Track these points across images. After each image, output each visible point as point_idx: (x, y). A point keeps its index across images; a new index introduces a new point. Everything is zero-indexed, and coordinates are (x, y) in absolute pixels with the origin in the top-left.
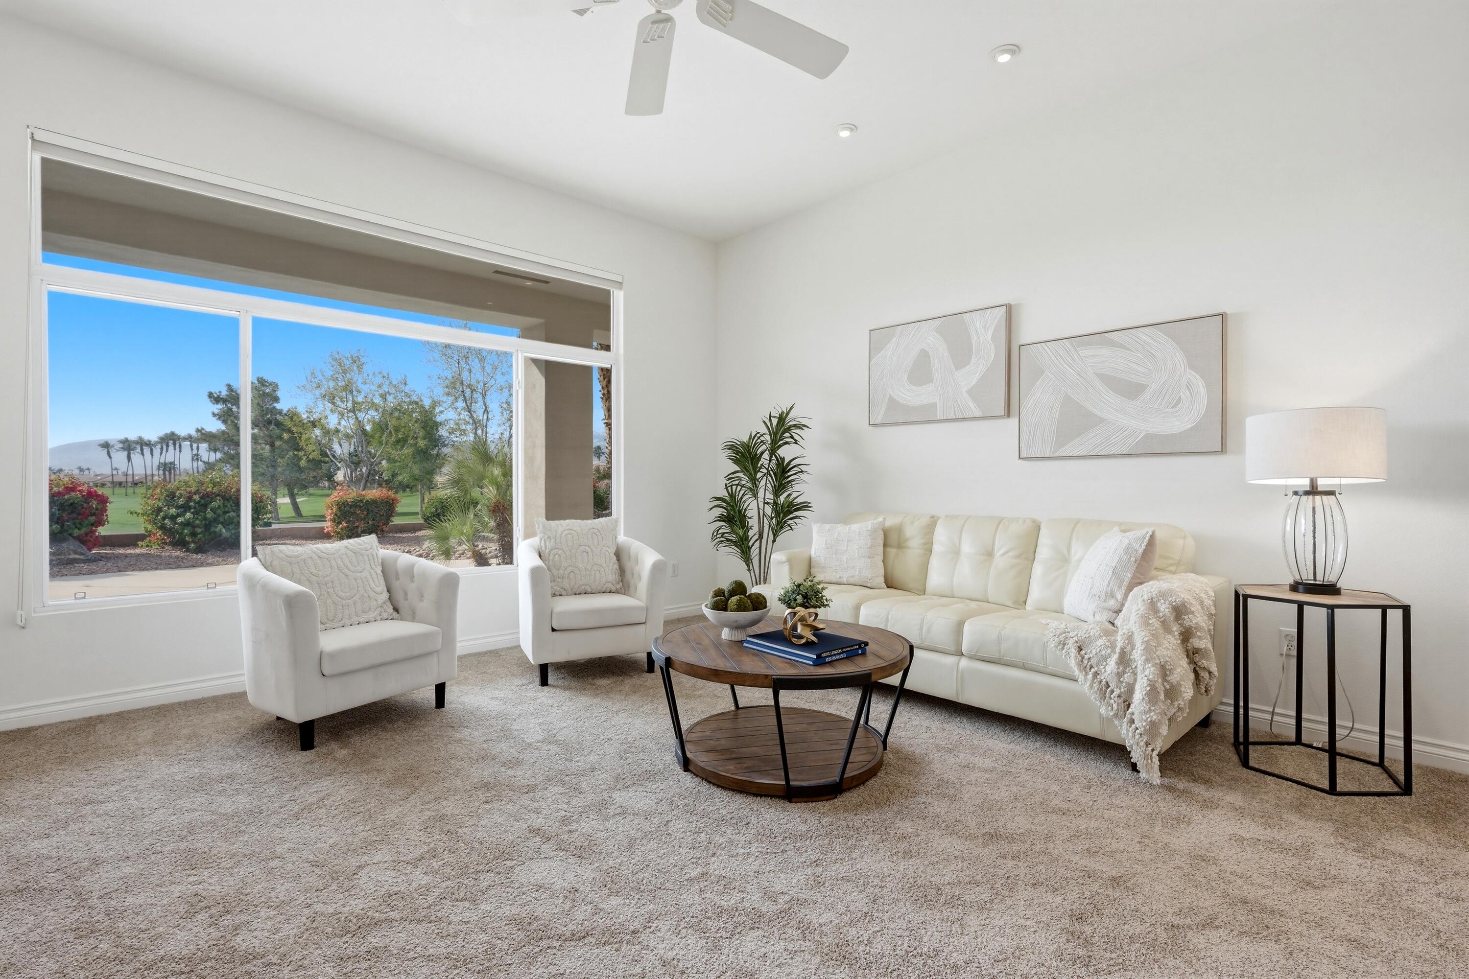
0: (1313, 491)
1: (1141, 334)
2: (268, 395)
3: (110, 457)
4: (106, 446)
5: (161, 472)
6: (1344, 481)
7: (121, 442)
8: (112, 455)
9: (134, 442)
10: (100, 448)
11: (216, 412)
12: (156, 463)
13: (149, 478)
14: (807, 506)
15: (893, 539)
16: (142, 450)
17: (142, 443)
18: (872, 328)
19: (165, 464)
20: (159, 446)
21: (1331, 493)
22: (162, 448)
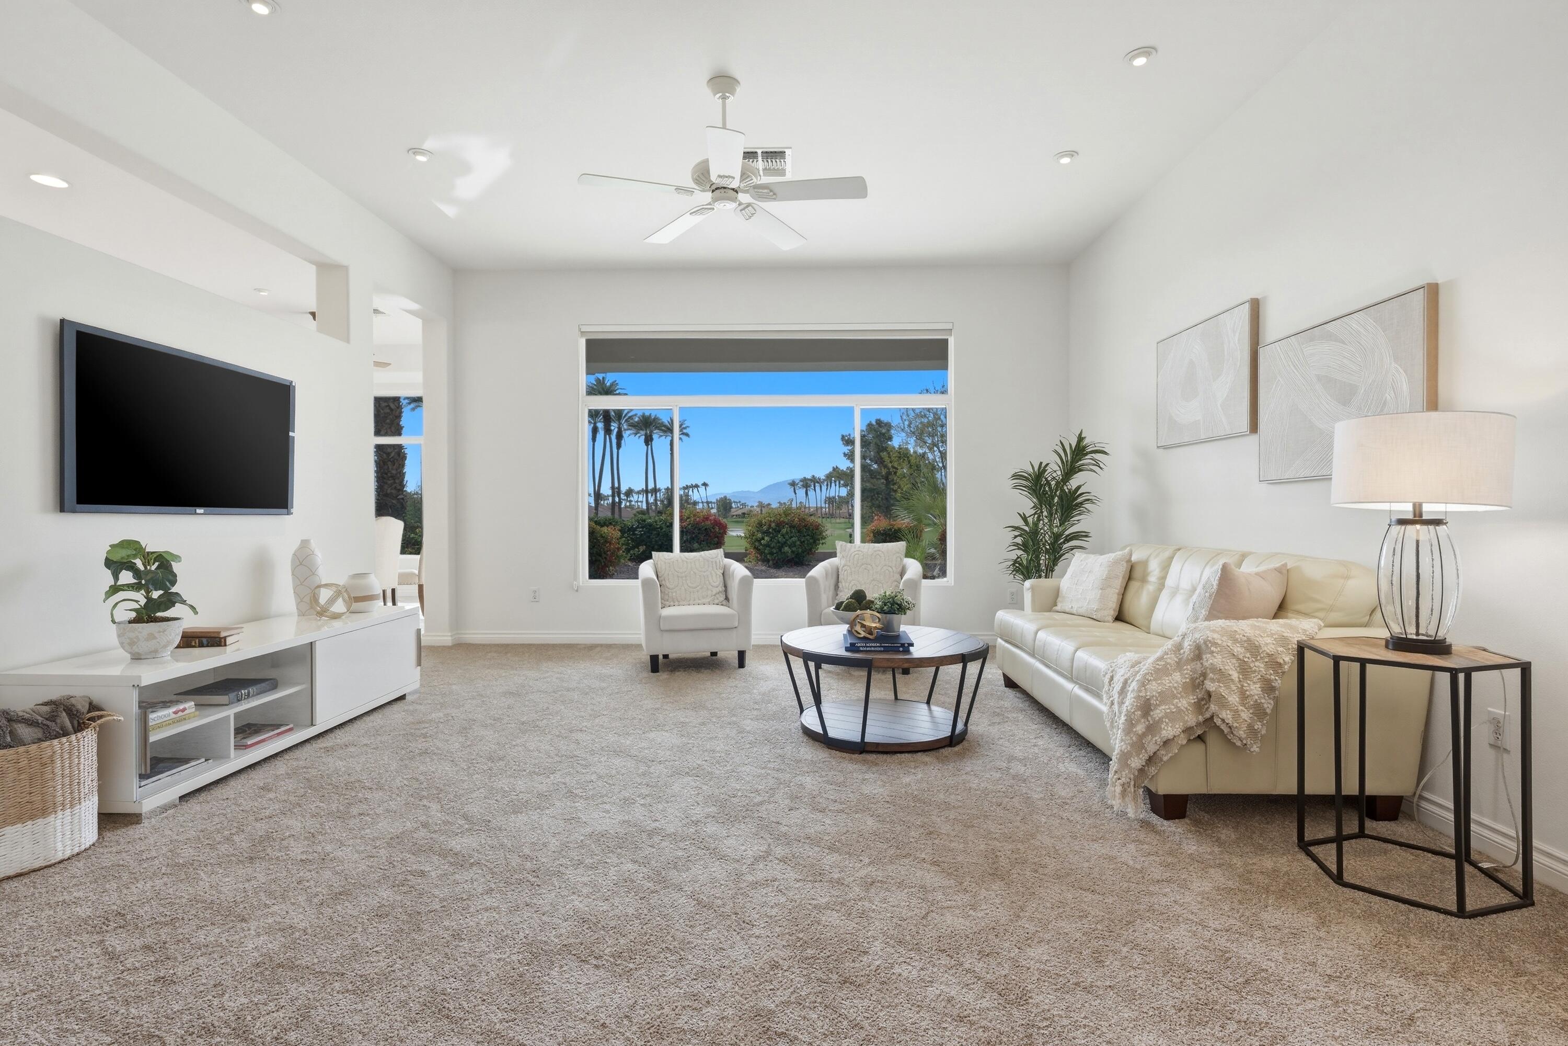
0: (1418, 519)
1: (1353, 321)
2: (884, 434)
3: (795, 494)
4: (793, 484)
5: (827, 505)
6: (1452, 508)
7: (801, 481)
8: (797, 491)
9: (810, 480)
10: (789, 487)
11: (847, 452)
12: (824, 498)
13: (819, 511)
14: (1086, 536)
15: (1137, 573)
16: (815, 487)
17: (815, 480)
18: (1158, 340)
19: (829, 498)
20: (826, 483)
21: (1437, 522)
22: (827, 485)
